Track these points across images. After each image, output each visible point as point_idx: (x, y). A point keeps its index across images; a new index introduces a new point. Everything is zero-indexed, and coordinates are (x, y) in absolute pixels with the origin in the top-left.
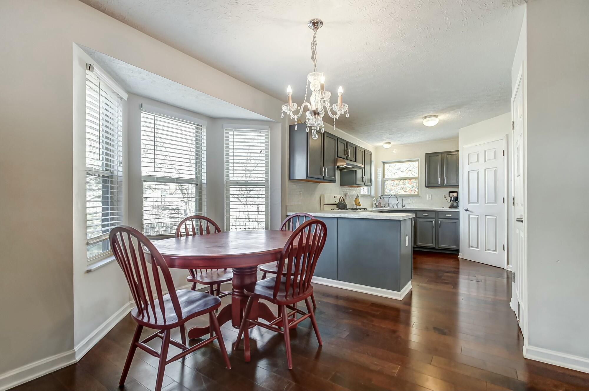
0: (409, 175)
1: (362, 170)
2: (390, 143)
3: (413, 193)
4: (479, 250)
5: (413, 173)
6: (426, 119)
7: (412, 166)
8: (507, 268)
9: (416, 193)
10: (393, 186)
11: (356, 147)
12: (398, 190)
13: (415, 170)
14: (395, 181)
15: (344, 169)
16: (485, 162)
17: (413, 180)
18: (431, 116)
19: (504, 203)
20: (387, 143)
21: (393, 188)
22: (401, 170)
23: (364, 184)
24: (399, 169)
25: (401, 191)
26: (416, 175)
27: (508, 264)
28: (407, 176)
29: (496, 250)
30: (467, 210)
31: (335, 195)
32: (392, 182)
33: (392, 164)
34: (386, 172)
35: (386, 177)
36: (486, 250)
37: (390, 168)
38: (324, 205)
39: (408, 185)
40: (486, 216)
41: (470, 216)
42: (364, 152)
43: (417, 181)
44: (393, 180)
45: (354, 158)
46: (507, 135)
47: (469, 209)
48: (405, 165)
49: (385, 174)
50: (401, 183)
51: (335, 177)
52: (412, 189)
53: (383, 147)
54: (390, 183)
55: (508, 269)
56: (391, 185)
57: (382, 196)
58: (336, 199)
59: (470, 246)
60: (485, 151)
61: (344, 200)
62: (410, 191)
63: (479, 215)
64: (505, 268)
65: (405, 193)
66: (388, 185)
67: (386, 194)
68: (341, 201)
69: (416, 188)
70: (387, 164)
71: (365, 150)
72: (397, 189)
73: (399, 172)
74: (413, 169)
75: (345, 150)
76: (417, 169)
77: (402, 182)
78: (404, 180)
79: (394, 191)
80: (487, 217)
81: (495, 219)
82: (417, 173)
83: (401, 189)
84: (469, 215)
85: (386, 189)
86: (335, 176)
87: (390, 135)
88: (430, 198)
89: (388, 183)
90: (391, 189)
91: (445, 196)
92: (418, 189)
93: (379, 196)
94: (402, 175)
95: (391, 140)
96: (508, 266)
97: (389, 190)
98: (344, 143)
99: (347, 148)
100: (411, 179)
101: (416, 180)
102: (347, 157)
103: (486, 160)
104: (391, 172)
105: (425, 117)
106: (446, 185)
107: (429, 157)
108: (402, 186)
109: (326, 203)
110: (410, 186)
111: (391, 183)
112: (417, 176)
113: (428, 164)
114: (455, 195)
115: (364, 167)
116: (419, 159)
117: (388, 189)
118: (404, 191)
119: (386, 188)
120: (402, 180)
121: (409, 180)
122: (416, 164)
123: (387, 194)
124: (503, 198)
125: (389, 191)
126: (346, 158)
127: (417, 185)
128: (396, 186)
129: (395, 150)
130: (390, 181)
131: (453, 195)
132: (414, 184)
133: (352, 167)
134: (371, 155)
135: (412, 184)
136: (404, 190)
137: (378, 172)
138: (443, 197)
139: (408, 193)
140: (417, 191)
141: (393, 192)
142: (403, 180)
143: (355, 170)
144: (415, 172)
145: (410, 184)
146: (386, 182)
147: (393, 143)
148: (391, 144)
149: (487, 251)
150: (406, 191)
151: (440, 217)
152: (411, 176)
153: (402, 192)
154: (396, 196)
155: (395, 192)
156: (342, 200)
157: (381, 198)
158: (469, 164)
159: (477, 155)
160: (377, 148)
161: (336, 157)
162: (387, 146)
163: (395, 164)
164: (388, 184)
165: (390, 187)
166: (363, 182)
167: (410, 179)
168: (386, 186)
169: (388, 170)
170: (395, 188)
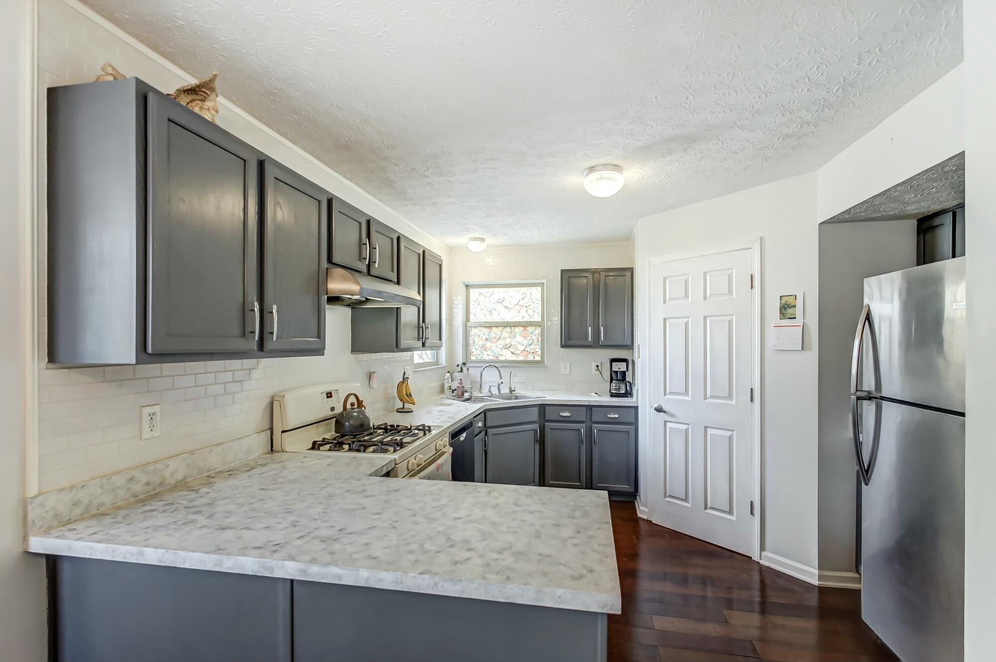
0: (523, 317)
1: (417, 308)
2: (483, 240)
3: (530, 358)
4: (689, 505)
5: (530, 312)
6: (594, 176)
7: (528, 296)
8: (761, 559)
9: (538, 358)
10: (487, 339)
11: (398, 238)
12: (500, 350)
13: (536, 306)
14: (493, 328)
15: (361, 302)
16: (704, 300)
17: (530, 329)
18: (606, 166)
19: (752, 400)
20: (476, 239)
21: (489, 344)
22: (505, 303)
23: (424, 345)
24: (500, 302)
25: (505, 352)
26: (537, 318)
27: (763, 548)
28: (518, 319)
29: (730, 512)
30: (659, 410)
31: (328, 390)
32: (486, 331)
33: (485, 290)
34: (471, 307)
35: (472, 318)
36: (706, 508)
37: (482, 299)
38: (283, 432)
39: (519, 338)
40: (706, 428)
41: (667, 423)
42: (423, 257)
43: (538, 331)
44: (489, 326)
45: (392, 271)
46: (761, 238)
47: (665, 408)
48: (514, 294)
49: (471, 311)
50: (505, 334)
51: (319, 337)
52: (528, 349)
53: (467, 247)
54: (482, 333)
55: (762, 562)
56: (484, 338)
57: (464, 364)
58: (332, 402)
59: (667, 496)
60: (705, 274)
61: (360, 403)
62: (525, 353)
63: (689, 424)
64: (756, 558)
65: (514, 358)
66: (476, 339)
67: (473, 358)
68: (349, 406)
69: (538, 346)
70: (475, 289)
71: (424, 251)
72: (497, 347)
73: (500, 307)
74: (531, 304)
75: (361, 244)
76: (540, 303)
77: (508, 333)
78: (512, 328)
79: (490, 351)
80: (708, 430)
81: (731, 438)
82: (540, 313)
83: (507, 347)
84: (665, 422)
85: (473, 347)
86: (320, 333)
87: (487, 216)
88: (568, 371)
89: (478, 333)
90: (484, 348)
91: (597, 366)
92: (542, 349)
93: (458, 366)
94: (509, 317)
95: (488, 232)
96: (764, 553)
98: (360, 220)
99: (369, 236)
100: (527, 327)
101: (537, 327)
102: (369, 266)
103: (708, 296)
104: (482, 308)
105: (592, 169)
106: (603, 344)
107: (569, 277)
108: (508, 341)
109: (292, 423)
110: (525, 343)
111: (484, 334)
112: (540, 320)
113: (567, 294)
114: (622, 367)
115: (422, 300)
116: (544, 281)
117: (477, 347)
118: (513, 353)
119: (472, 344)
120: (508, 328)
121: (523, 328)
122: (536, 292)
123: (475, 359)
124: (750, 390)
125: (479, 352)
126: (365, 269)
127: (540, 339)
128: (494, 340)
129: (492, 257)
130: (480, 328)
131: (619, 368)
132: (534, 338)
133: (383, 300)
134: (441, 266)
135: (529, 338)
136: (512, 350)
137: (454, 306)
138: (594, 367)
139: (521, 358)
140: (539, 353)
141: (489, 355)
142: (510, 327)
143: (397, 308)
144: (535, 310)
145: (525, 337)
146: (473, 332)
147: (489, 240)
148: (486, 241)
149: (708, 511)
150: (517, 352)
151: (594, 419)
152: (527, 319)
153: (507, 356)
154: (496, 365)
155: (492, 354)
156: (352, 404)
157: (462, 371)
158: (665, 302)
159: (686, 281)
160: (451, 249)
161: (325, 264)
162: (476, 247)
163: (491, 290)
164: (478, 336)
165: (481, 343)
166: (419, 340)
167: (525, 325)
168: (472, 340)
169: (477, 302)
170: (491, 345)
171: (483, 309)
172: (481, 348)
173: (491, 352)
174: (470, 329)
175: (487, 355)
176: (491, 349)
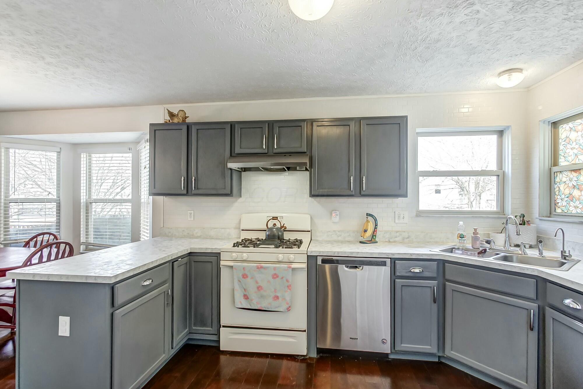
10: (574, 187)
14: (581, 172)
21: (576, 193)
32: (572, 175)
34: (560, 147)
35: (560, 161)
37: (573, 136)
44: (576, 169)
49: (559, 153)
54: (568, 178)
56: (570, 185)
66: (562, 187)
67: (559, 211)
79: (578, 202)
85: (559, 197)
89: (564, 179)
90: (571, 197)
97: (566, 199)
111: (571, 180)
117: (563, 196)
119: (557, 193)
123: (561, 211)
125: (564, 203)
130: (566, 173)
141: (576, 207)
146: (559, 179)
155: (581, 206)
164: (564, 183)
165: (567, 192)
168: (558, 189)
169: (567, 140)
170: (580, 194)
171: (574, 148)
172: (567, 197)
173: (580, 203)
174: (556, 175)
175: (575, 207)
176: (579, 199)
